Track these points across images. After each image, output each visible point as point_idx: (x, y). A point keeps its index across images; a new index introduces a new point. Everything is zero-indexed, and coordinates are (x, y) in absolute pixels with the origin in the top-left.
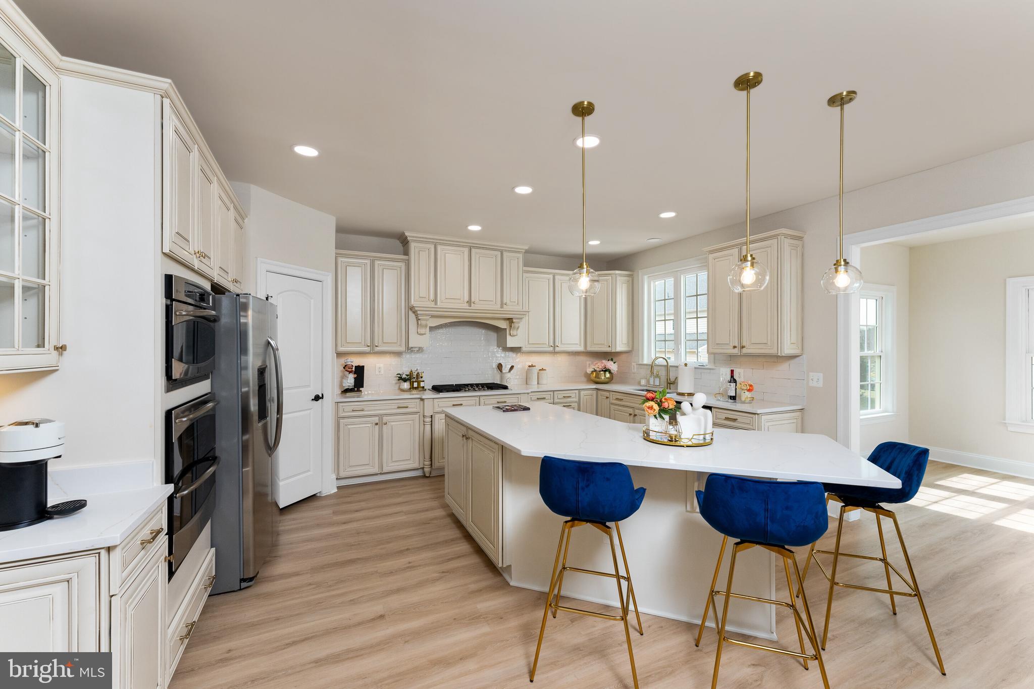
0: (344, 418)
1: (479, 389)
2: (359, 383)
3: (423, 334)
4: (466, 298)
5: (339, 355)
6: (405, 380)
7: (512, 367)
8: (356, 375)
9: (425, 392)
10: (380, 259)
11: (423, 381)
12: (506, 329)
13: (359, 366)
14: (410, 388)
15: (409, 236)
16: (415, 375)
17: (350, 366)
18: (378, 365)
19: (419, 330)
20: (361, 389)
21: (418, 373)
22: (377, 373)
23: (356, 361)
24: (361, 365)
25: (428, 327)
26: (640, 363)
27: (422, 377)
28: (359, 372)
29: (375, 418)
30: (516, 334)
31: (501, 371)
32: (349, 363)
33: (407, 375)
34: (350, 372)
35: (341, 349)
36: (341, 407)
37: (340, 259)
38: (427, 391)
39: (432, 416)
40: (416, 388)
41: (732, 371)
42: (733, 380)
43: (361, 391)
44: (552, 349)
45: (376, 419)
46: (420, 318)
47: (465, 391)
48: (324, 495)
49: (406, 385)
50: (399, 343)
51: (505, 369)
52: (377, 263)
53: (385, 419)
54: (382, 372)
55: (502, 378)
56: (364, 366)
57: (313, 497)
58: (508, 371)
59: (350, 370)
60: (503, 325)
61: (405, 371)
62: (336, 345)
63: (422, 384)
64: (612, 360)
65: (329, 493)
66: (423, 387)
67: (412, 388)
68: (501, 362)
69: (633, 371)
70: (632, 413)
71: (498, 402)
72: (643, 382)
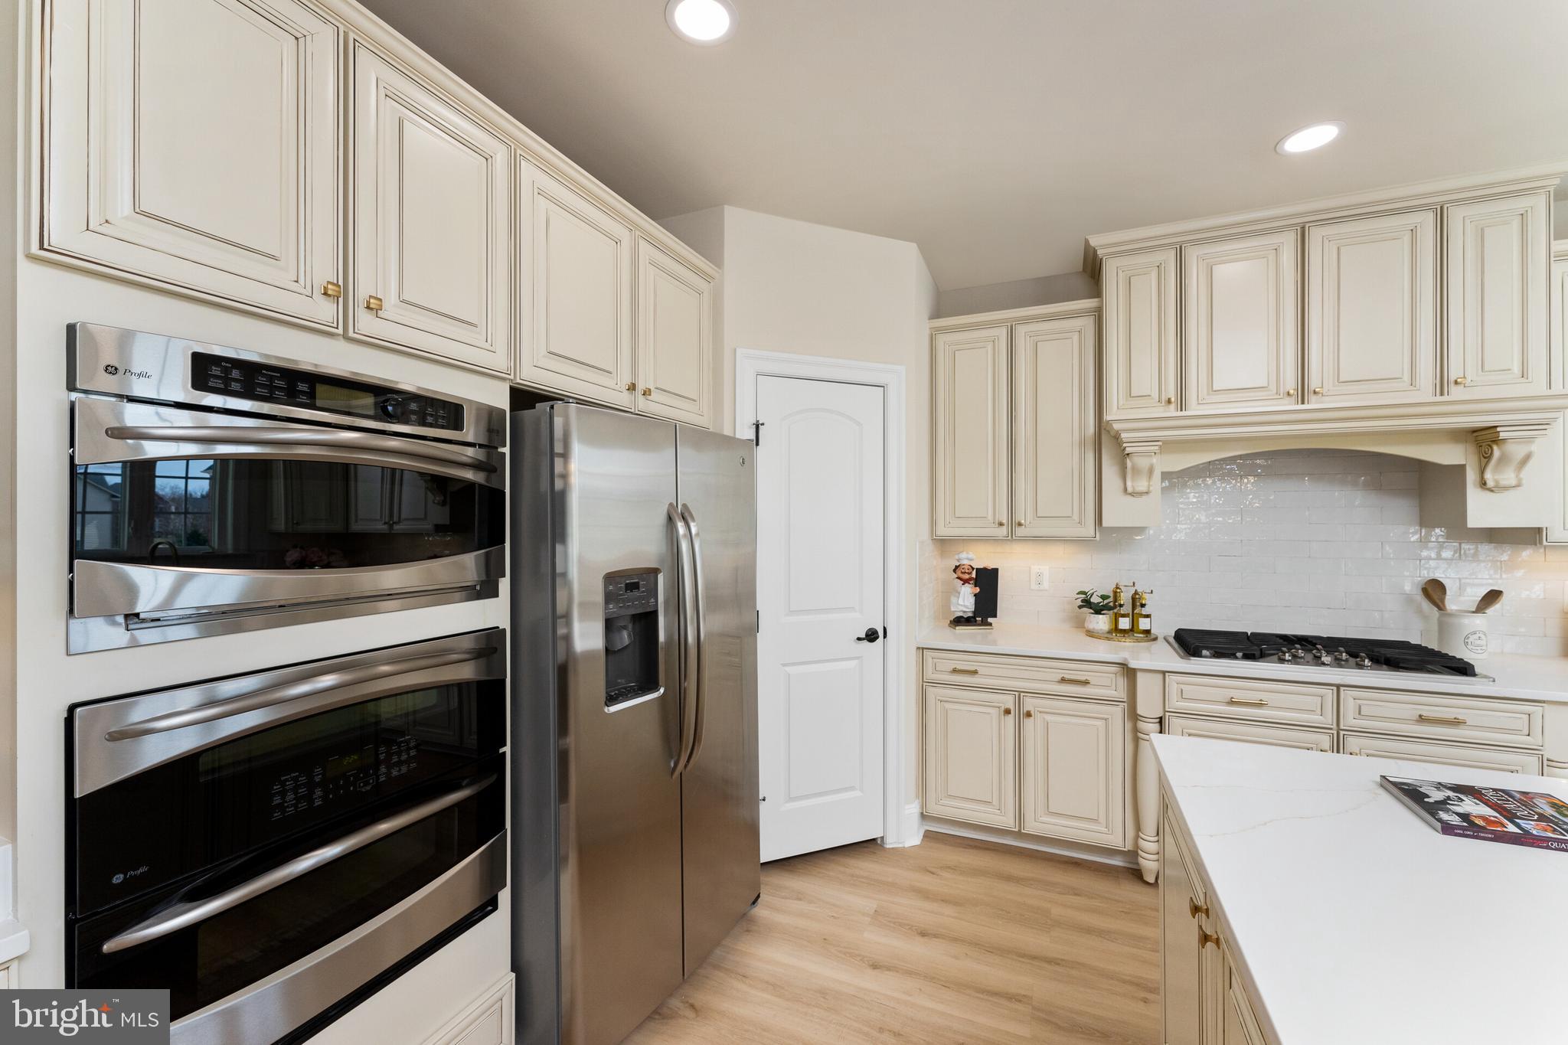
0: (935, 684)
1: (1336, 659)
2: (986, 607)
3: (1141, 494)
4: (1290, 383)
5: (943, 544)
6: (1098, 610)
7: (1492, 596)
8: (978, 590)
9: (1155, 646)
10: (1027, 320)
11: (1148, 616)
12: (1461, 469)
13: (985, 569)
14: (1110, 632)
15: (1103, 246)
16: (1125, 598)
17: (966, 567)
18: (1035, 569)
19: (1129, 484)
20: (990, 620)
21: (1136, 593)
22: (1034, 586)
23: (980, 558)
24: (991, 565)
25: (1157, 475)
27: (1143, 606)
28: (986, 582)
29: (1005, 696)
30: (1509, 482)
31: (1441, 607)
32: (965, 562)
33: (1104, 597)
34: (965, 582)
35: (943, 531)
36: (930, 660)
37: (942, 340)
38: (1161, 642)
39: (1161, 718)
40: (1124, 631)
43: (991, 624)
45: (1009, 701)
46: (1128, 450)
47: (1282, 661)
48: (891, 847)
49: (1102, 622)
50: (1076, 517)
51: (1461, 601)
52: (1021, 331)
53: (1029, 704)
54: (1046, 585)
55: (1443, 629)
56: (997, 569)
57: (869, 846)
58: (1472, 607)
59: (967, 576)
60: (1448, 454)
61: (1100, 587)
62: (933, 523)
63: (1144, 624)
65: (901, 846)
66: (1147, 632)
67: (1116, 630)
68: (1438, 575)
71: (1422, 719)
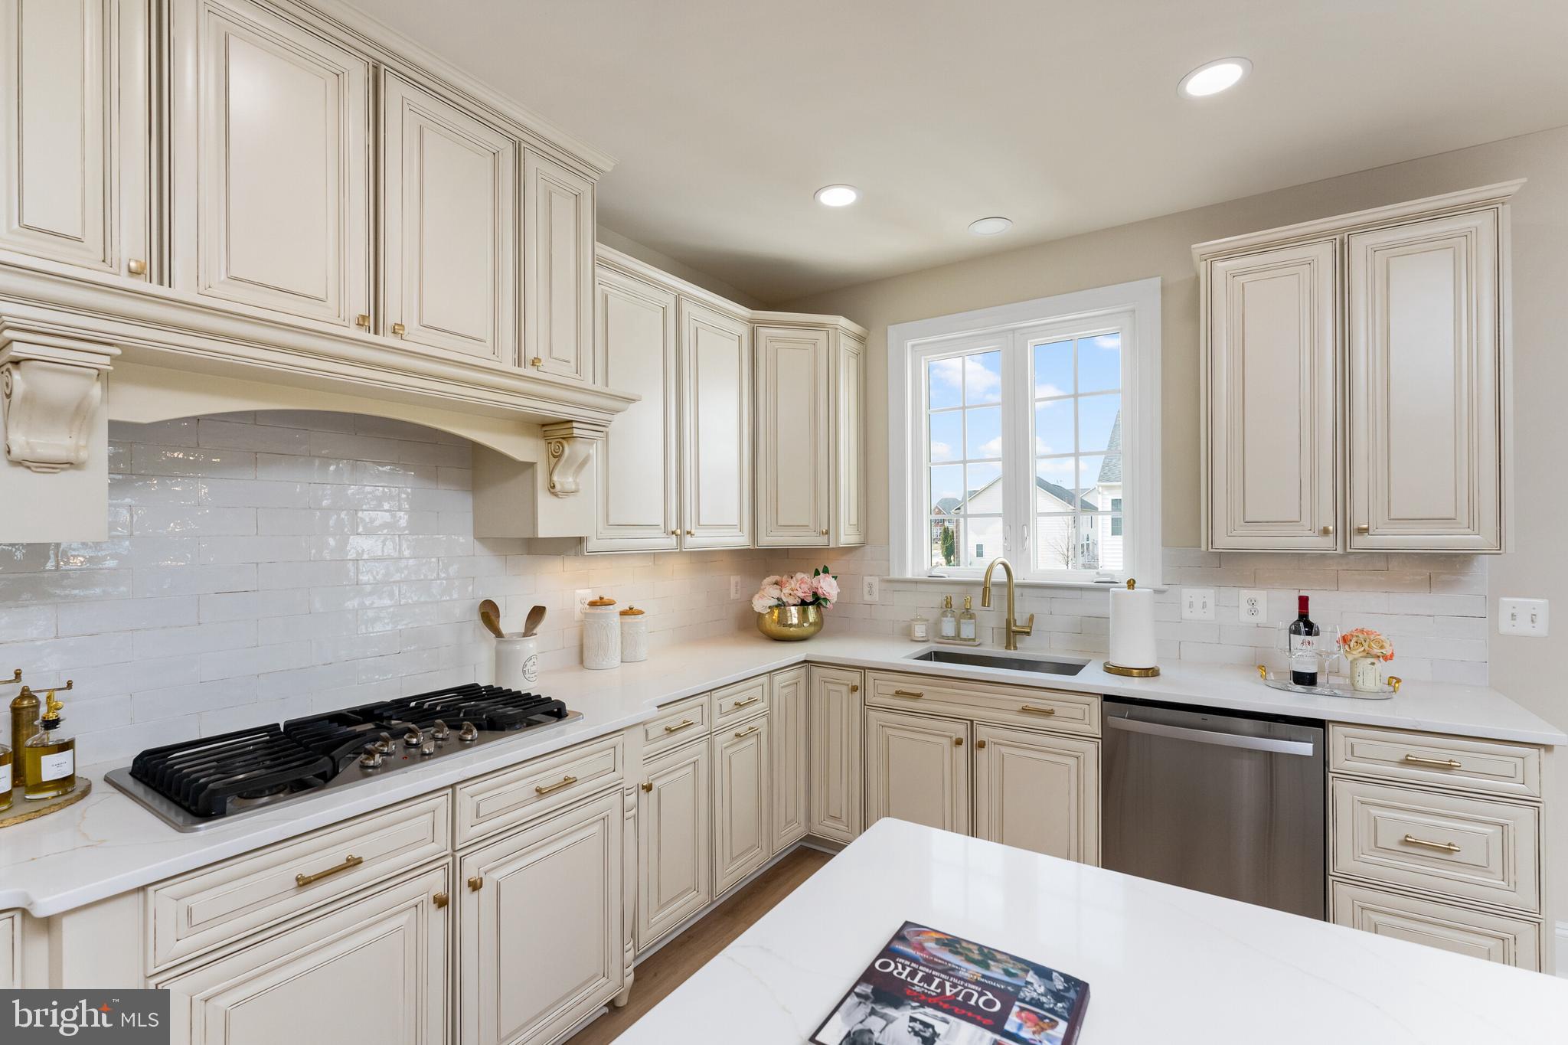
4: (359, 303)
7: (537, 614)
12: (531, 465)
26: (895, 574)
30: (573, 487)
31: (498, 634)
41: (1304, 602)
42: (1305, 625)
44: (673, 541)
51: (512, 621)
55: (501, 662)
58: (521, 628)
60: (520, 448)
64: (826, 571)
68: (491, 595)
69: (867, 598)
70: (962, 735)
72: (919, 631)
